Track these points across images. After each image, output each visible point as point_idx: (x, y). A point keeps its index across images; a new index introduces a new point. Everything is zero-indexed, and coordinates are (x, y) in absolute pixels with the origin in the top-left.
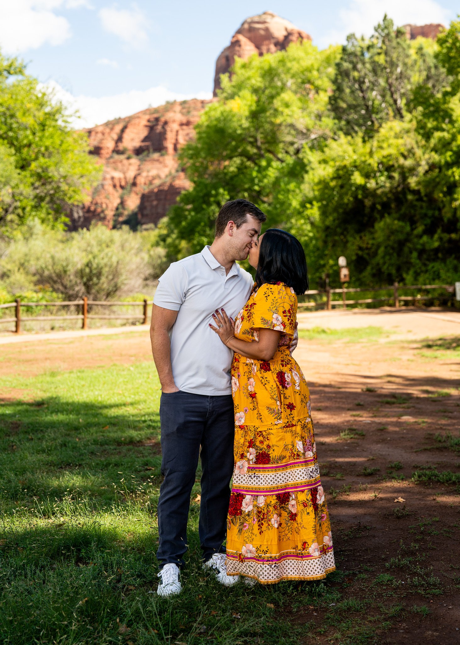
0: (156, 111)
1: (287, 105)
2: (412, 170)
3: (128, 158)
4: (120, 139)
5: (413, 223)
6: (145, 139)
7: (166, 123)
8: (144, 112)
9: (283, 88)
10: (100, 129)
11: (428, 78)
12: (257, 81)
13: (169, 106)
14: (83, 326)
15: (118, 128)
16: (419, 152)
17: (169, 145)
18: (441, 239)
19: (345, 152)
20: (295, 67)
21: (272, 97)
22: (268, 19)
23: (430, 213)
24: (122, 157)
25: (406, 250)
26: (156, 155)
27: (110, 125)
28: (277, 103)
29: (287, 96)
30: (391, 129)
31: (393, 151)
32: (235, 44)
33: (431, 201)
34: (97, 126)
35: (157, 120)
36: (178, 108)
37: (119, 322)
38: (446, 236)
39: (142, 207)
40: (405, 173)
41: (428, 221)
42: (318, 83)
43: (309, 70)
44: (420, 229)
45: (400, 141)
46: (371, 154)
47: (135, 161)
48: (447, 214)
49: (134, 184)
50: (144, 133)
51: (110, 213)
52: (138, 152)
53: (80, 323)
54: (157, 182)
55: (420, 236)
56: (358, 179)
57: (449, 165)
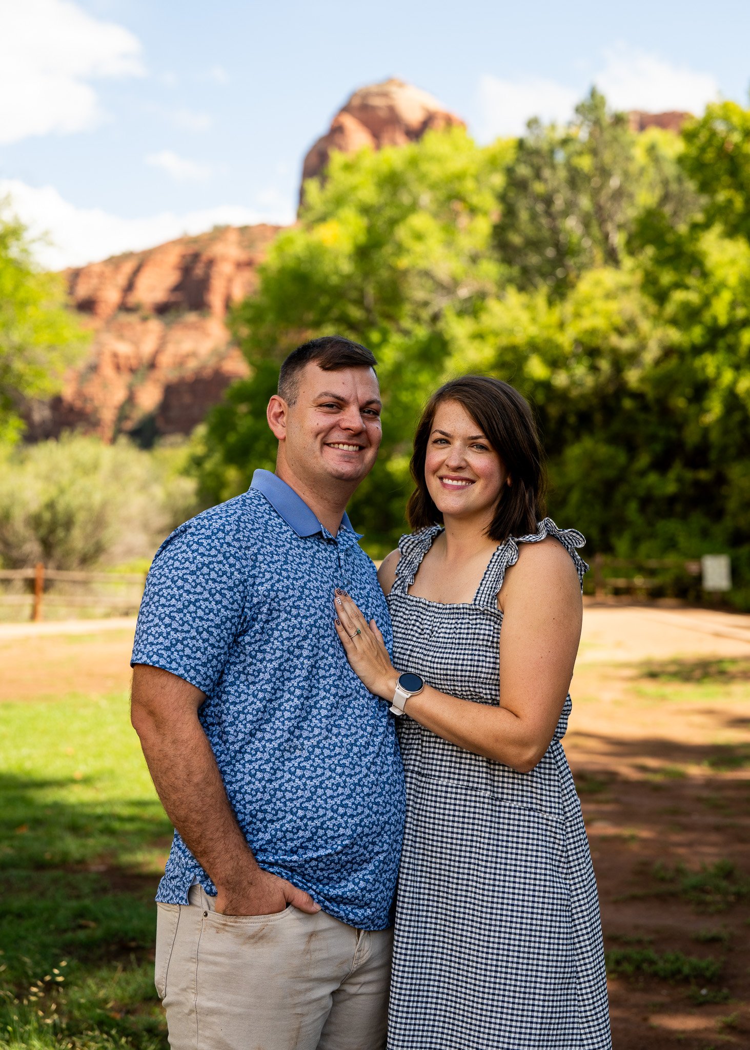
0: (195, 240)
1: (419, 237)
2: (633, 357)
3: (145, 319)
4: (130, 287)
5: (632, 449)
6: (177, 288)
7: (211, 263)
8: (175, 243)
9: (414, 207)
10: (97, 269)
11: (665, 198)
12: (368, 194)
13: (219, 233)
14: (33, 616)
15: (128, 268)
16: (645, 326)
17: (216, 300)
18: (680, 480)
19: (516, 320)
20: (435, 171)
21: (393, 222)
22: (394, 89)
23: (662, 433)
24: (133, 319)
25: (618, 497)
26: (191, 317)
27: (115, 262)
28: (402, 233)
29: (420, 221)
30: (598, 283)
31: (599, 323)
32: (336, 131)
33: (664, 411)
34: (90, 266)
35: (196, 257)
36: (233, 237)
37: (100, 610)
38: (689, 475)
39: (165, 406)
40: (620, 361)
41: (658, 447)
42: (475, 200)
43: (460, 177)
44: (644, 460)
45: (613, 306)
46: (561, 326)
47: (155, 326)
48: (691, 436)
49: (152, 365)
50: (172, 277)
51: (108, 415)
52: (162, 310)
53: (27, 611)
54: (192, 364)
55: (643, 474)
56: (537, 368)
57: (697, 350)
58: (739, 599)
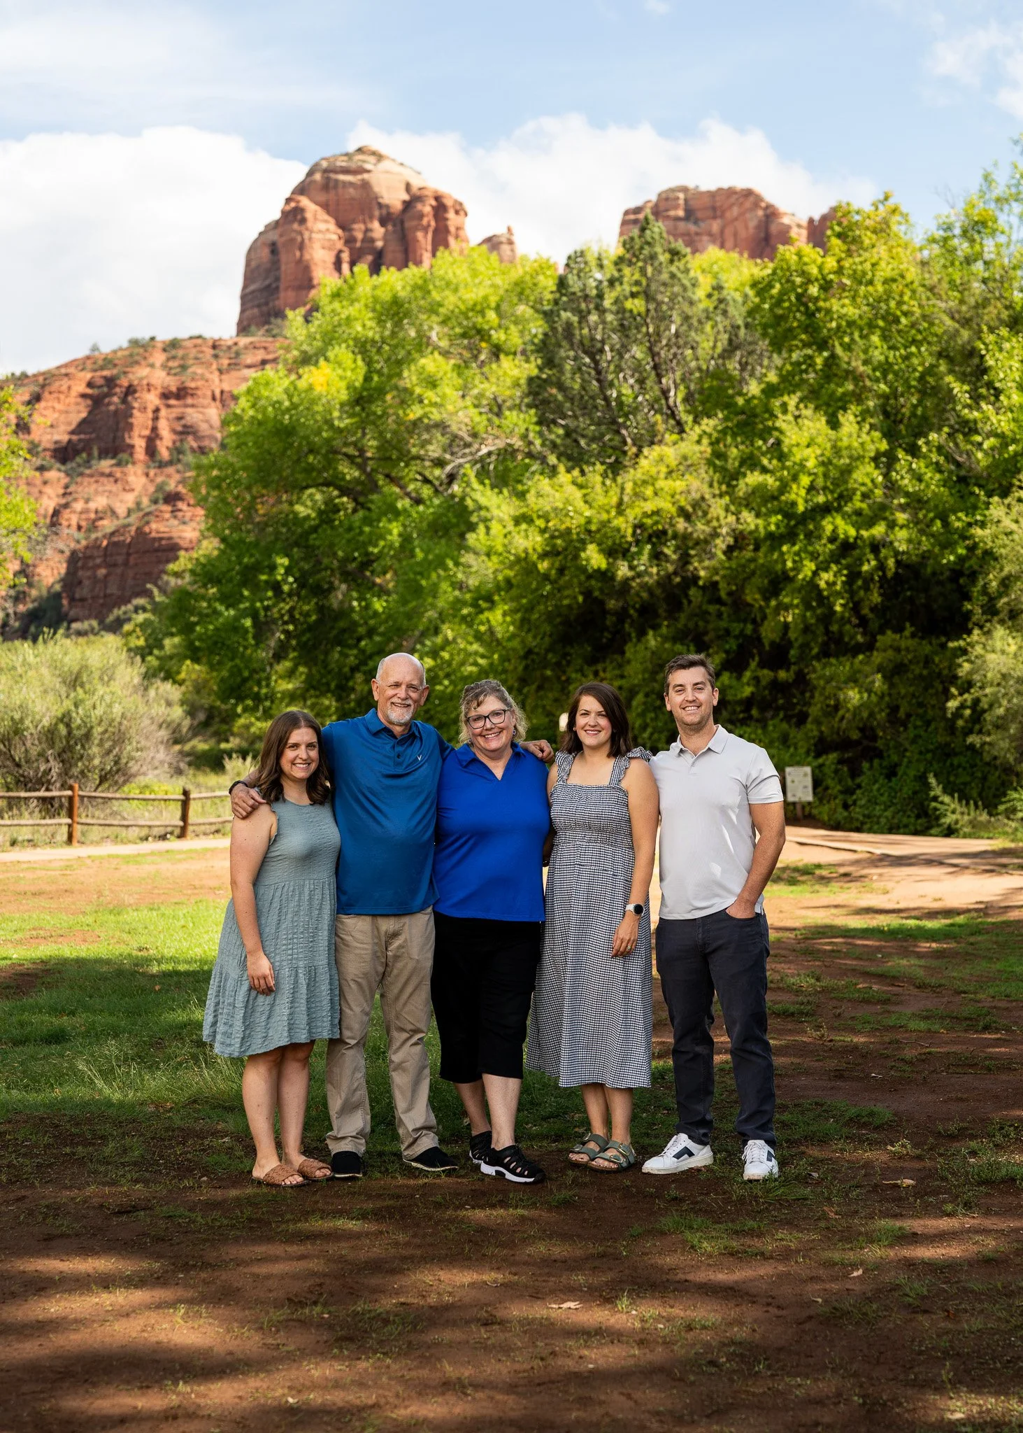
0: (108, 362)
1: (432, 383)
2: (704, 544)
3: (44, 468)
6: (83, 426)
7: (131, 390)
8: (81, 364)
9: (423, 343)
11: (732, 347)
12: (365, 326)
13: (140, 349)
14: (70, 840)
16: (717, 507)
17: (137, 440)
18: (756, 680)
19: (567, 502)
20: (449, 301)
21: (398, 365)
22: (370, 164)
23: (736, 628)
26: (106, 464)
28: (409, 377)
29: (430, 363)
30: (661, 459)
31: (664, 504)
32: (293, 215)
33: (738, 604)
35: (111, 382)
36: (159, 358)
37: (134, 832)
38: (766, 674)
39: (70, 581)
40: (686, 544)
41: (732, 644)
42: (498, 336)
43: (479, 309)
45: (679, 485)
46: (620, 508)
47: (56, 475)
48: (769, 633)
49: (52, 528)
50: (79, 412)
52: (64, 454)
53: (63, 833)
54: (107, 525)
56: (594, 557)
57: (775, 540)
58: (824, 812)
